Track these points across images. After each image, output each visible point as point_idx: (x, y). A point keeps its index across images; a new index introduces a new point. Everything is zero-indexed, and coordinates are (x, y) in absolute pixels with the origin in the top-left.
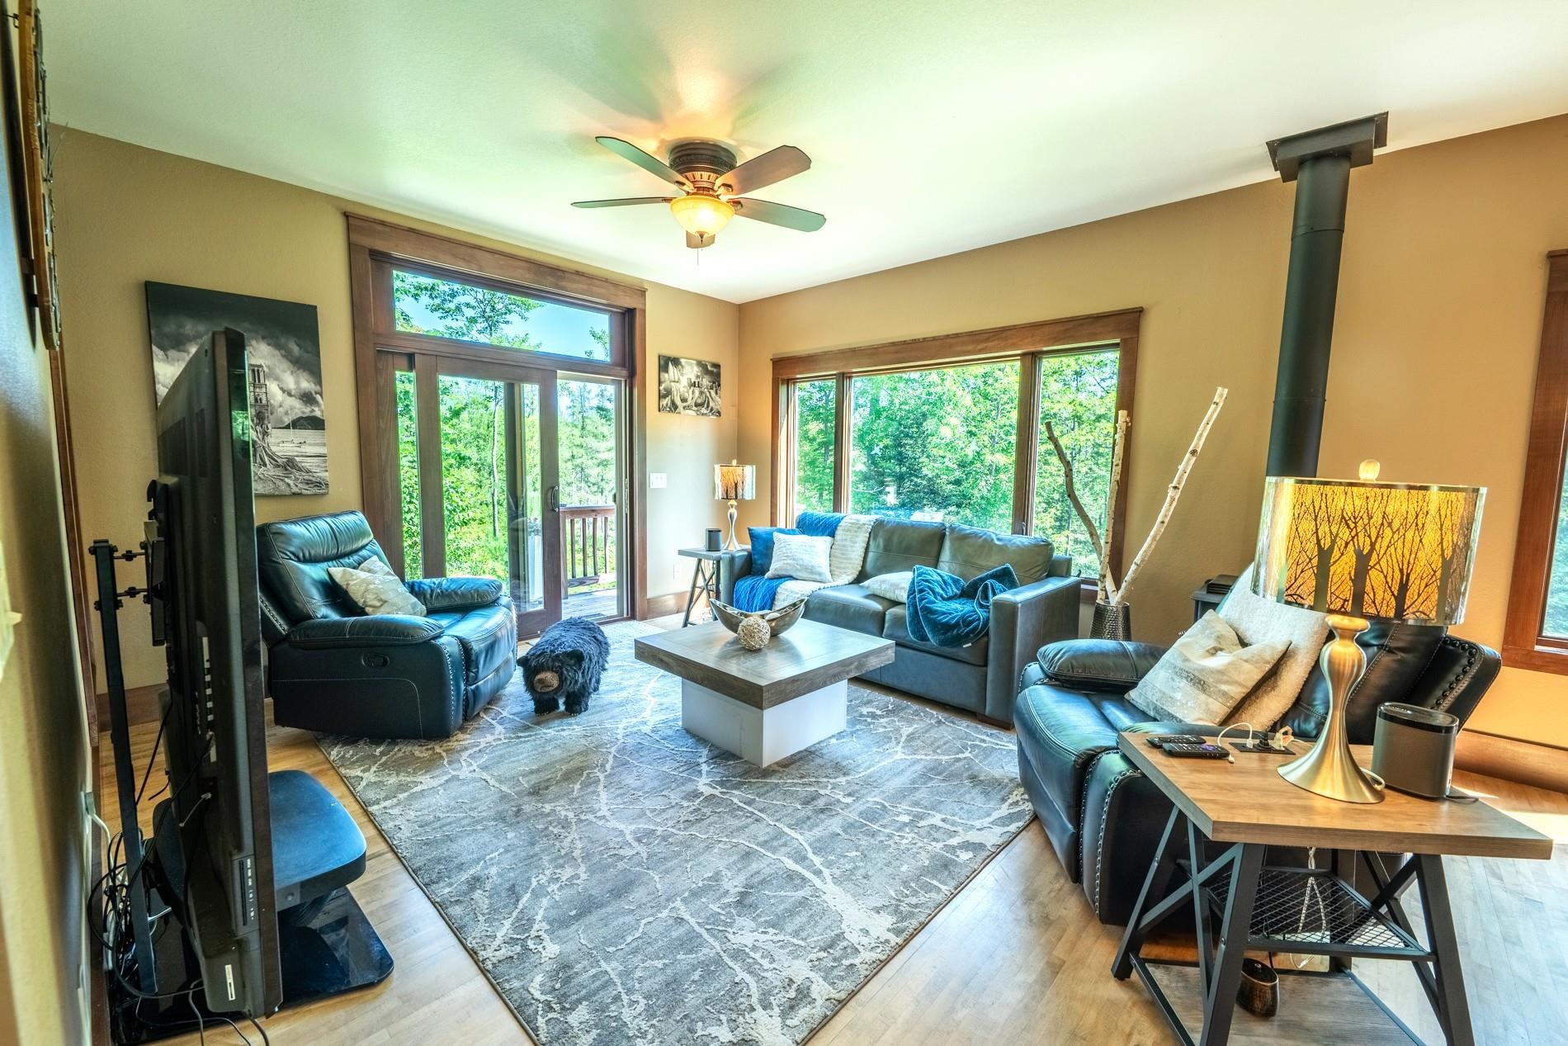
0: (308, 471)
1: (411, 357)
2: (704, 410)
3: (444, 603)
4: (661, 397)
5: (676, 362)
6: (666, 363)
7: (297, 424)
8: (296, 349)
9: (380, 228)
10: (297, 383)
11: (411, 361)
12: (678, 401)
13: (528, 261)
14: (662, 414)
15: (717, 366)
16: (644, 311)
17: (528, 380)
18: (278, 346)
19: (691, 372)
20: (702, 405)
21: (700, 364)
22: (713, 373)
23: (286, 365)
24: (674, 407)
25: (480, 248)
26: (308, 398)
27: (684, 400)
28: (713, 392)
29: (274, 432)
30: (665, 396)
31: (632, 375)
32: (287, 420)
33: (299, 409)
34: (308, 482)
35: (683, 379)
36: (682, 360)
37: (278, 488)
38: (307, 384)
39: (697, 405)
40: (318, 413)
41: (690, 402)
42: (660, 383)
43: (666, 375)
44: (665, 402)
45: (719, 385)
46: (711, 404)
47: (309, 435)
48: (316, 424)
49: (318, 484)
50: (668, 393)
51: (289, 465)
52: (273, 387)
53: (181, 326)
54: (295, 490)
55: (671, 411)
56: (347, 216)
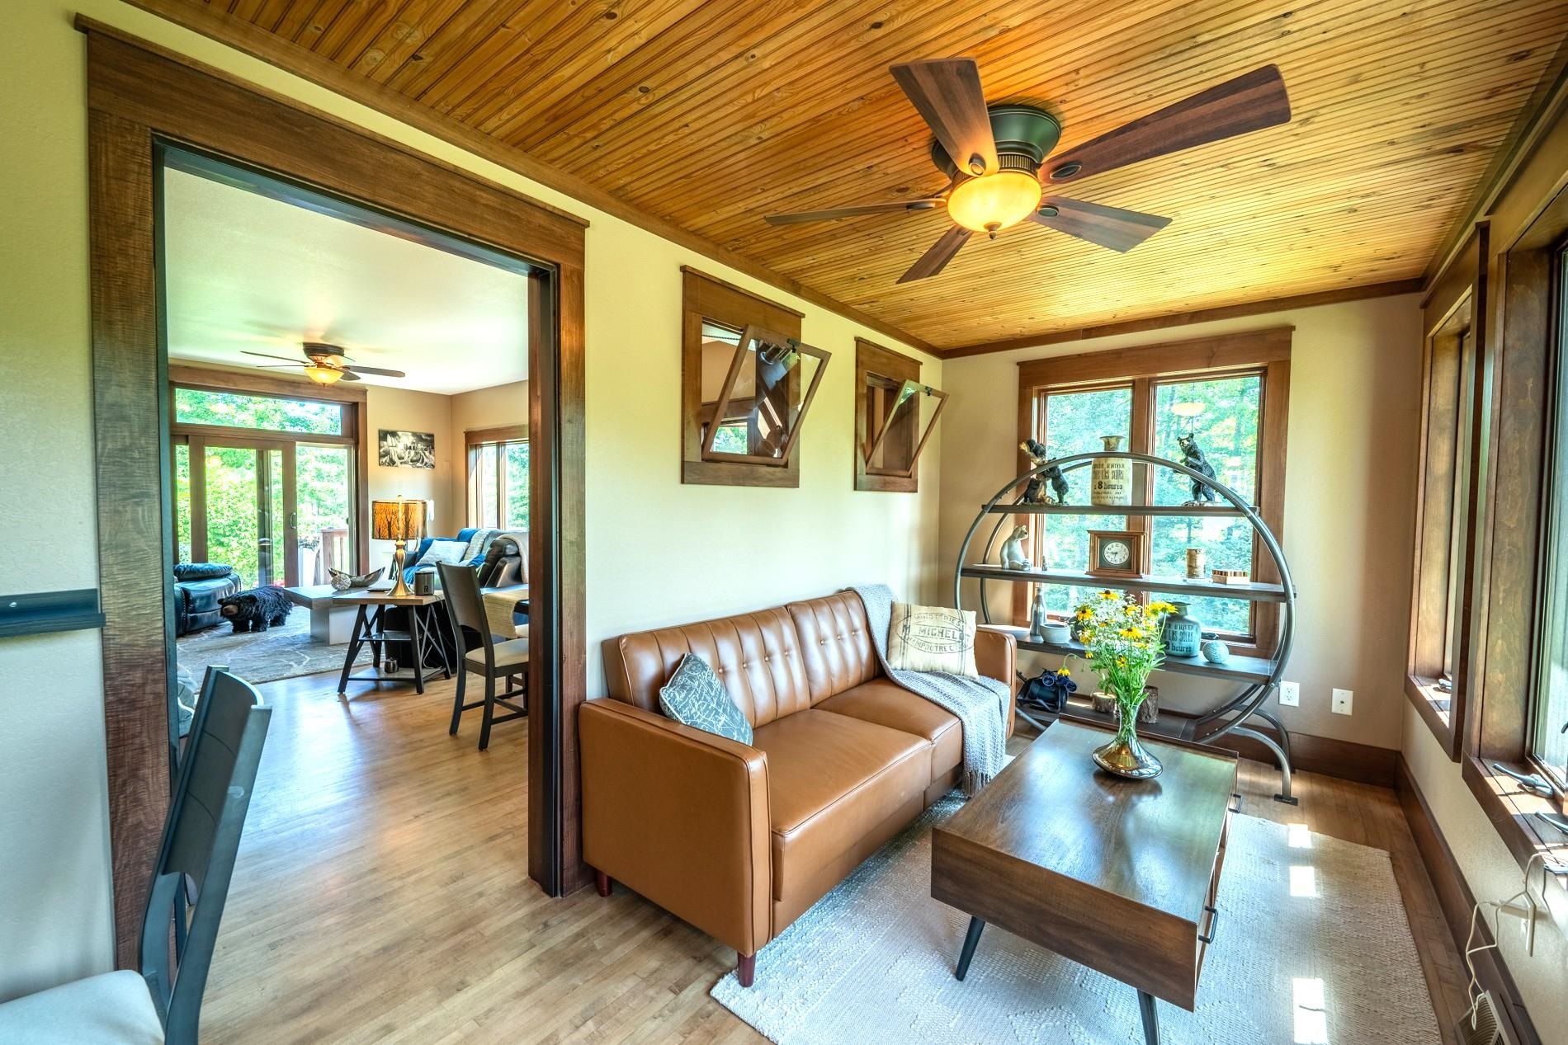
1: (187, 437)
2: (419, 464)
3: (191, 576)
4: (381, 456)
5: (394, 434)
6: (383, 435)
11: (186, 439)
12: (395, 459)
13: (272, 379)
14: (382, 468)
15: (432, 436)
16: (366, 404)
17: (274, 448)
19: (407, 439)
20: (417, 461)
21: (414, 434)
22: (429, 441)
24: (392, 463)
25: (235, 374)
27: (400, 458)
28: (427, 453)
30: (384, 456)
31: (357, 444)
35: (399, 446)
36: (400, 434)
39: (412, 461)
41: (406, 459)
42: (380, 447)
43: (385, 443)
44: (384, 460)
45: (433, 448)
46: (426, 460)
50: (387, 453)
55: (389, 465)
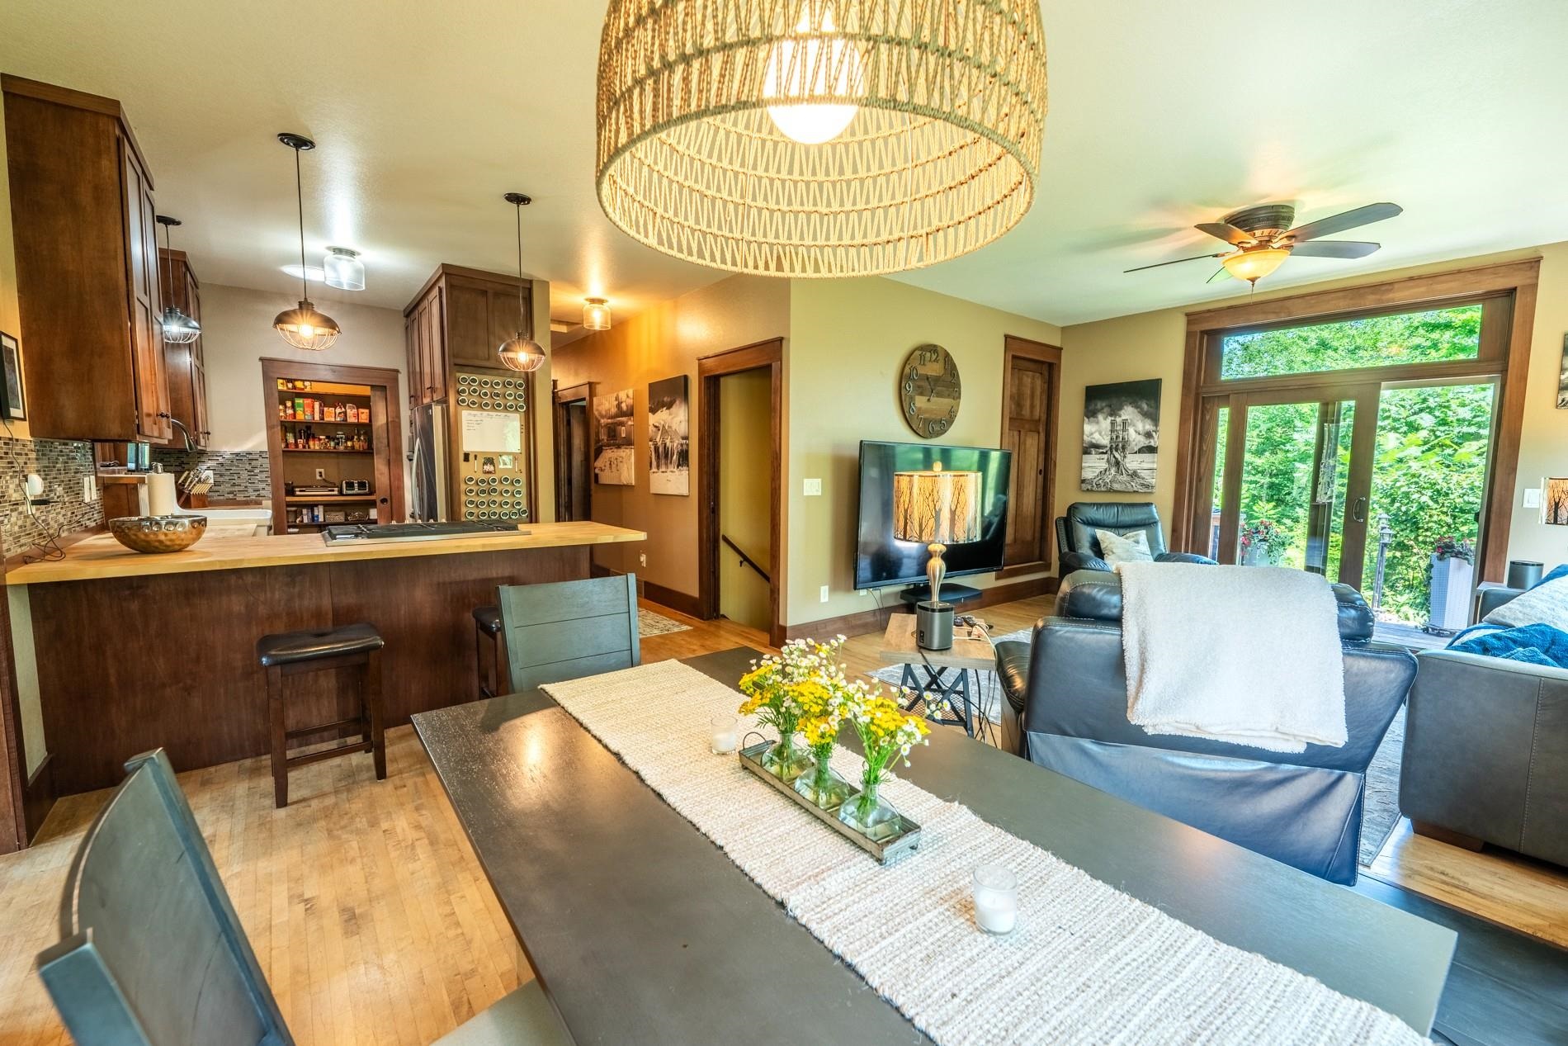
0: (1143, 479)
4: (1562, 388)
7: (1140, 451)
8: (1145, 407)
9: (1208, 315)
10: (1144, 427)
14: (1560, 410)
16: (1535, 288)
17: (1345, 397)
18: (1137, 407)
23: (1140, 417)
26: (1148, 435)
29: (1128, 456)
31: (1504, 370)
32: (1136, 449)
33: (1143, 442)
34: (1142, 485)
37: (1127, 487)
38: (1149, 426)
40: (1152, 444)
42: (1563, 371)
47: (1147, 457)
48: (1151, 450)
49: (1147, 486)
51: (1134, 475)
52: (1131, 430)
53: (1096, 405)
54: (1135, 489)
56: (1187, 315)
